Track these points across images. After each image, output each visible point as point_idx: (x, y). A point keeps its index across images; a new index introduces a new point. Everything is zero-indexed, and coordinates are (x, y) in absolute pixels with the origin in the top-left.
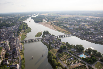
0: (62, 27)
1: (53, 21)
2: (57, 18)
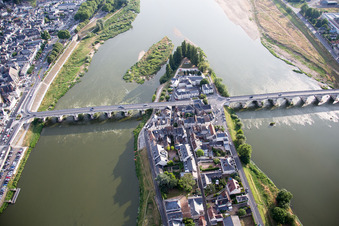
0: (296, 10)
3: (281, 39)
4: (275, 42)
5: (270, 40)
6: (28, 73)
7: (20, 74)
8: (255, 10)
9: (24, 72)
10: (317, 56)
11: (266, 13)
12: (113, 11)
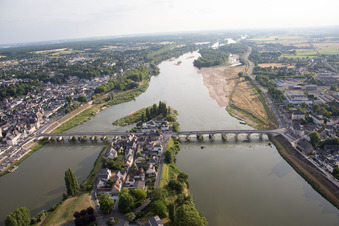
0: (265, 90)
1: (260, 65)
2: (294, 53)
3: (242, 107)
4: (236, 108)
5: (233, 108)
6: (50, 117)
7: (44, 117)
8: (234, 92)
9: (47, 116)
10: (263, 115)
11: (241, 93)
12: (124, 90)
